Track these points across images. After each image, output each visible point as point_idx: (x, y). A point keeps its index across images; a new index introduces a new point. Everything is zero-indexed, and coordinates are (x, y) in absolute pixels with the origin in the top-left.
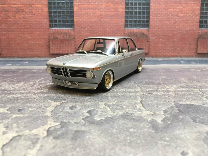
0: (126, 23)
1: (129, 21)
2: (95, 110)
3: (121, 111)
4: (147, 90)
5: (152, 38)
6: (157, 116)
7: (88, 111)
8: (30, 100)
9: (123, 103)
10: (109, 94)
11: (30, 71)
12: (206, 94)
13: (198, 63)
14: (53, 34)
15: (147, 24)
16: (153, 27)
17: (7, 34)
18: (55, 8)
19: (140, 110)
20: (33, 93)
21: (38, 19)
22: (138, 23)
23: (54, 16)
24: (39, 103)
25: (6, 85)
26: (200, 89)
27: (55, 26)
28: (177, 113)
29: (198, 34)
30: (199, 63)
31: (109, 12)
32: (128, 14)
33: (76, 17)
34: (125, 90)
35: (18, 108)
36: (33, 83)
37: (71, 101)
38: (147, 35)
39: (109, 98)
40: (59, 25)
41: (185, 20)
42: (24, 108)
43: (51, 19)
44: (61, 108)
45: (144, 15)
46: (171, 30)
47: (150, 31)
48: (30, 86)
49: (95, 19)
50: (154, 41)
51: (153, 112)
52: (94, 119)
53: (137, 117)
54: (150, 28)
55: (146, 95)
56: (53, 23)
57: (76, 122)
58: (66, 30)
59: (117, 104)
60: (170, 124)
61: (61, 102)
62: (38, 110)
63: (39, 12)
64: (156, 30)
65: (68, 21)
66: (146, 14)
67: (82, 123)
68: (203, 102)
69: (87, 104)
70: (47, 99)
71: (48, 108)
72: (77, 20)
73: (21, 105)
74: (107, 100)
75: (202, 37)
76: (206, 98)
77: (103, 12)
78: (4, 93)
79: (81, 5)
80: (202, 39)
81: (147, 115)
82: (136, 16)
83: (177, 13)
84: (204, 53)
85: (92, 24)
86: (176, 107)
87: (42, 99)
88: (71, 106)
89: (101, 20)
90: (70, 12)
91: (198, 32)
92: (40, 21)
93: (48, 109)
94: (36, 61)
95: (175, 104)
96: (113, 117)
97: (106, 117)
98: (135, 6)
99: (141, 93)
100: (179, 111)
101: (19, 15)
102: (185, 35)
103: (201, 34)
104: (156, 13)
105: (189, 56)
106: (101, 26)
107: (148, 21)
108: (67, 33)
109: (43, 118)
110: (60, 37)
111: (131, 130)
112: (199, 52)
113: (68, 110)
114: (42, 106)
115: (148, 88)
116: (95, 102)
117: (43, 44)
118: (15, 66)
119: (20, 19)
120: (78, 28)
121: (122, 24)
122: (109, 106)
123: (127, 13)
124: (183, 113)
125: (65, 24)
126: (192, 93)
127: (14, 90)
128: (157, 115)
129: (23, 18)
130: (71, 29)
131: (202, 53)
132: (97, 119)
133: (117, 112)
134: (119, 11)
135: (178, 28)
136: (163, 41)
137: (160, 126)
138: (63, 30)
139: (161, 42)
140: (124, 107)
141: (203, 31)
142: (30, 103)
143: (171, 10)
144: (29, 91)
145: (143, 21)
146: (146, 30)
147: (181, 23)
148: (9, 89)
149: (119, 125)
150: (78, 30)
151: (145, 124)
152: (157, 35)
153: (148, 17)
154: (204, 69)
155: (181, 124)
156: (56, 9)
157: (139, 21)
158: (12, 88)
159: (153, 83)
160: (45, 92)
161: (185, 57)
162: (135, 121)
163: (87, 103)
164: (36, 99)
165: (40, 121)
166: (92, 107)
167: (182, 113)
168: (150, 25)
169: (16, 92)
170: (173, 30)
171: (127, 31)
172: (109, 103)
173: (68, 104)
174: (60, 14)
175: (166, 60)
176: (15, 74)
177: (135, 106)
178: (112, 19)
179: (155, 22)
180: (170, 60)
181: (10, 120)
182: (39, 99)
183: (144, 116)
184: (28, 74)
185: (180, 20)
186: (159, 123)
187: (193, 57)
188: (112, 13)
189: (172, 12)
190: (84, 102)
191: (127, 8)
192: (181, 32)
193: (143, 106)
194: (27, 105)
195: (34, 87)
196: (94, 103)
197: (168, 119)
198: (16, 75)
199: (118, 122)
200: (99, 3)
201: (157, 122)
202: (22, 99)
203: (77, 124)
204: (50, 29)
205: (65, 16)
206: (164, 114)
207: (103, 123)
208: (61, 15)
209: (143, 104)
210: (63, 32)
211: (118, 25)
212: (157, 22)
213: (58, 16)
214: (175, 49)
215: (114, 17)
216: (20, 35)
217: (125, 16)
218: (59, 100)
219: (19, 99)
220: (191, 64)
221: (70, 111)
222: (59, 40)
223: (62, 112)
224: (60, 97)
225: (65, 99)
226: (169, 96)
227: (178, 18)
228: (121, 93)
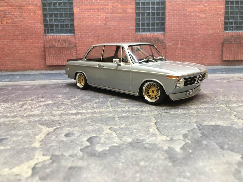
0: (137, 27)
1: (141, 24)
2: (97, 136)
3: (129, 137)
5: (169, 44)
6: (175, 143)
7: (88, 138)
8: (16, 125)
9: (134, 125)
10: (117, 114)
11: (21, 88)
12: (235, 111)
13: (223, 72)
14: (49, 42)
15: (162, 27)
16: (170, 31)
18: (50, 10)
19: (154, 135)
20: (21, 116)
21: (30, 24)
22: (152, 26)
23: (49, 19)
26: (228, 105)
27: (52, 32)
28: (200, 137)
29: (223, 38)
30: (224, 73)
31: (116, 14)
32: (140, 16)
33: (77, 21)
34: (136, 109)
36: (23, 102)
37: (68, 125)
38: (163, 40)
39: (116, 120)
40: (56, 30)
41: (207, 21)
42: (7, 137)
43: (45, 24)
44: (53, 136)
45: (159, 17)
46: (191, 34)
47: (167, 35)
48: (18, 107)
49: (100, 22)
50: (171, 47)
51: (170, 137)
52: (95, 149)
53: (150, 144)
54: (166, 32)
55: (161, 115)
56: (48, 28)
57: (71, 154)
58: (65, 36)
59: (125, 127)
60: (191, 153)
61: (55, 128)
62: (24, 139)
63: (31, 15)
64: (173, 34)
65: (68, 25)
66: (160, 15)
67: (80, 155)
68: (232, 121)
69: (87, 129)
70: (38, 124)
71: (37, 136)
72: (78, 24)
73: (3, 133)
74: (113, 123)
75: (228, 41)
76: (235, 116)
77: (109, 13)
79: (82, 5)
80: (228, 43)
81: (162, 141)
82: (150, 18)
83: (197, 13)
84: (231, 61)
85: (96, 28)
86: (199, 129)
87: (31, 123)
88: (67, 132)
89: (107, 23)
90: (69, 14)
91: (223, 36)
92: (32, 26)
93: (37, 137)
94: (29, 75)
95: (197, 126)
96: (119, 145)
97: (110, 145)
98: (148, 6)
99: (156, 113)
100: (202, 134)
101: (6, 19)
102: (208, 40)
103: (227, 38)
104: (173, 14)
105: (213, 65)
106: (108, 31)
107: (163, 24)
108: (67, 40)
109: (29, 150)
110: (58, 45)
111: (142, 163)
112: (224, 59)
113: (62, 138)
114: (29, 134)
116: (98, 126)
117: (38, 54)
118: (3, 82)
119: (7, 24)
120: (80, 34)
121: (132, 27)
122: (115, 131)
123: (138, 14)
124: (207, 137)
125: (63, 29)
126: (218, 110)
128: (176, 141)
129: (12, 23)
130: (70, 34)
131: (228, 60)
132: (99, 149)
133: (124, 139)
134: (128, 13)
135: (199, 31)
136: (182, 46)
137: (178, 156)
138: (61, 37)
139: (179, 49)
140: (134, 132)
141: (229, 34)
142: (15, 130)
143: (190, 9)
144: (16, 114)
145: (158, 24)
146: (162, 34)
147: (202, 25)
149: (126, 157)
150: (79, 36)
151: (160, 155)
152: (174, 41)
153: (164, 19)
154: (231, 80)
155: (205, 152)
156: (52, 12)
157: (153, 24)
160: (36, 115)
161: (209, 65)
162: (148, 150)
163: (88, 128)
164: (24, 125)
165: (25, 154)
166: (94, 132)
167: (206, 138)
168: (166, 28)
170: (193, 33)
171: (139, 36)
172: (116, 127)
173: (64, 130)
174: (58, 17)
176: (2, 92)
177: (147, 130)
178: (120, 22)
179: (172, 24)
182: (28, 124)
183: (159, 144)
184: (18, 92)
185: (201, 22)
186: (178, 152)
187: (217, 65)
188: (120, 15)
189: (191, 12)
190: (84, 126)
191: (137, 9)
192: (203, 36)
193: (158, 130)
194: (11, 132)
195: (23, 108)
196: (97, 127)
197: (188, 147)
199: (125, 153)
200: (104, 3)
201: (175, 151)
202: (6, 124)
203: (73, 157)
204: (45, 36)
205: (63, 19)
206: (183, 139)
207: (106, 154)
208: (59, 18)
209: (158, 126)
210: (61, 39)
211: (128, 29)
212: (174, 24)
213: (54, 19)
214: (196, 57)
215: (123, 19)
216: (8, 43)
217: (136, 18)
218: (52, 125)
219: (2, 124)
220: (216, 73)
221: (65, 139)
222: (56, 48)
223: (55, 141)
224: (54, 121)
225: (61, 124)
226: (189, 116)
227: (198, 20)
228: (131, 112)
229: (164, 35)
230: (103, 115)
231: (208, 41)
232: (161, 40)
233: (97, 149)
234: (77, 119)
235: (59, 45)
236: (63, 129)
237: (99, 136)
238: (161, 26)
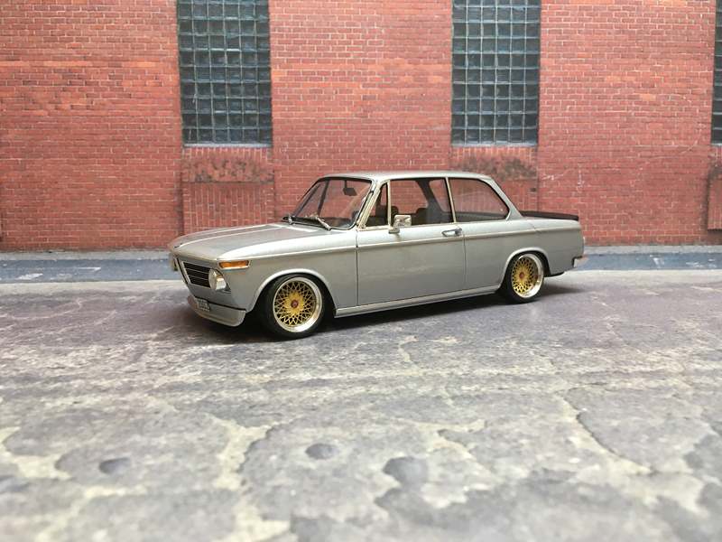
0: (456, 125)
1: (466, 118)
2: (412, 458)
3: (517, 463)
4: (581, 370)
5: (549, 177)
6: (671, 483)
7: (385, 463)
8: (139, 417)
9: (513, 424)
10: (443, 387)
11: (112, 300)
13: (710, 265)
14: (196, 166)
15: (528, 128)
16: (552, 139)
17: (27, 167)
18: (204, 72)
19: (589, 457)
20: (145, 387)
21: (140, 113)
22: (499, 125)
23: (200, 100)
24: (181, 432)
25: (30, 355)
27: (205, 136)
29: (710, 163)
30: (715, 266)
31: (396, 87)
32: (464, 95)
33: (279, 106)
34: (495, 371)
35: (97, 455)
36: (135, 346)
37: (303, 419)
38: (530, 166)
39: (448, 407)
40: (217, 131)
41: (661, 113)
42: (125, 455)
43: (186, 112)
44: (271, 454)
45: (521, 99)
46: (614, 151)
47: (542, 151)
48: (126, 358)
49: (347, 112)
50: (555, 187)
51: (649, 464)
52: (422, 500)
54: (540, 142)
55: (585, 392)
56: (195, 126)
57: (352, 515)
58: (244, 150)
59: (488, 430)
61: (267, 427)
62: (180, 462)
63: (145, 85)
64: (562, 148)
65: (252, 119)
66: (525, 94)
67: (381, 519)
69: (370, 433)
70: (207, 414)
71: (220, 452)
72: (282, 115)
73: (107, 442)
74: (443, 414)
77: (374, 86)
78: (30, 392)
79: (298, 61)
81: (628, 478)
82: (493, 100)
83: (632, 90)
85: (336, 128)
87: (185, 412)
88: (310, 442)
89: (369, 114)
90: (257, 87)
91: (709, 157)
92: (149, 118)
93: (222, 457)
94: (130, 263)
96: (496, 489)
97: (467, 489)
98: (488, 68)
99: (564, 385)
101: (72, 97)
102: (664, 167)
103: (719, 162)
104: (561, 90)
105: (680, 242)
106: (369, 137)
107: (533, 120)
108: (247, 162)
109: (210, 499)
110: (221, 176)
112: (713, 225)
113: (303, 460)
114: (192, 445)
115: (581, 363)
116: (398, 424)
117: (160, 200)
118: (51, 281)
119: (73, 111)
120: (287, 143)
121: (441, 128)
122: (460, 440)
123: (458, 90)
125: (238, 128)
127: (67, 379)
128: (669, 476)
129: (88, 108)
130: (259, 145)
132: (436, 499)
133: (503, 467)
134: (431, 85)
135: (639, 143)
136: (589, 186)
137: (703, 529)
138: (232, 151)
139: (580, 193)
140: (522, 445)
142: (142, 433)
143: (612, 79)
144: (126, 380)
145: (517, 120)
146: (529, 148)
147: (647, 125)
148: (48, 373)
149: (537, 529)
150: (285, 150)
151: (642, 523)
152: (565, 169)
153: (534, 104)
156: (208, 78)
157: (503, 120)
158: (56, 371)
159: (590, 343)
160: (189, 385)
161: (667, 243)
162: (595, 507)
163: (370, 430)
164: (165, 416)
165: (201, 513)
166: (395, 444)
168: (541, 131)
169: (76, 386)
170: (621, 148)
171: (461, 154)
172: (457, 429)
173: (298, 434)
174: (224, 93)
175: (600, 255)
176: (57, 311)
177: (562, 440)
178: (406, 112)
179: (558, 121)
180: (615, 254)
181: (75, 510)
182: (176, 415)
183: (623, 486)
184: (108, 312)
185: (644, 115)
186: (695, 514)
187: (692, 243)
188: (406, 92)
189: (617, 86)
190: (357, 424)
191: (458, 74)
192: (650, 157)
193: (597, 440)
194: (131, 440)
195: (143, 364)
196: (399, 429)
198: (61, 314)
199: (525, 515)
200: (360, 55)
202: (106, 414)
204: (185, 147)
205: (240, 100)
206: (691, 471)
207: (463, 517)
208: (227, 98)
209: (594, 429)
210: (232, 158)
211: (429, 133)
212: (564, 121)
213: (214, 99)
214: (630, 217)
215: (416, 104)
216: (73, 167)
217: (453, 101)
218: (254, 418)
219: (94, 414)
220: (688, 267)
221: (312, 465)
222: (214, 185)
223: (282, 472)
224: (254, 406)
225: (279, 414)
226: (674, 396)
227: (637, 109)
228: (484, 382)
229: (536, 150)
230: (399, 388)
231: (664, 171)
232: (526, 167)
233: (427, 499)
234: (325, 401)
235: (224, 175)
236: (294, 431)
237: (417, 456)
238: (527, 124)
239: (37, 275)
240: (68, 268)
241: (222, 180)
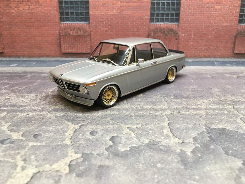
0: (151, 17)
1: (155, 14)
2: (118, 136)
3: (146, 138)
4: (175, 107)
5: (182, 35)
6: (186, 146)
7: (110, 137)
8: (45, 120)
9: (149, 125)
10: (133, 112)
11: (39, 75)
12: (241, 114)
13: (234, 65)
14: (65, 30)
15: (176, 18)
16: (184, 22)
17: (10, 29)
19: (167, 137)
20: (47, 110)
21: (46, 11)
22: (166, 16)
23: (65, 7)
24: (56, 125)
25: (14, 97)
26: (235, 106)
27: (67, 19)
28: (208, 141)
29: (237, 31)
30: (235, 65)
31: (132, 3)
32: (155, 6)
34: (150, 107)
35: (33, 132)
36: (45, 94)
37: (91, 122)
38: (176, 31)
39: (132, 119)
40: (71, 18)
41: (222, 13)
42: (40, 133)
43: (61, 11)
44: (80, 134)
45: (174, 7)
46: (205, 26)
47: (180, 26)
48: (42, 99)
49: (115, 11)
50: (184, 38)
51: (182, 140)
52: (118, 149)
53: (165, 147)
54: (180, 22)
55: (174, 115)
56: (64, 16)
57: (98, 153)
58: (80, 25)
59: (142, 127)
60: (200, 158)
61: (80, 125)
62: (55, 135)
63: (47, 1)
64: (187, 25)
65: (83, 13)
67: (106, 154)
68: (237, 125)
69: (109, 128)
70: (64, 120)
71: (66, 133)
73: (36, 128)
74: (131, 122)
75: (241, 34)
76: (241, 120)
77: (124, 2)
78: (14, 110)
80: (241, 36)
81: (175, 144)
82: (165, 8)
83: (213, 5)
84: (242, 54)
85: (111, 17)
86: (207, 132)
87: (58, 119)
88: (91, 130)
89: (122, 12)
90: (84, 2)
91: (237, 28)
92: (48, 13)
93: (67, 134)
95: (206, 129)
96: (138, 146)
97: (130, 146)
99: (169, 112)
100: (210, 138)
101: (23, 6)
103: (240, 30)
104: (188, 4)
105: (224, 57)
106: (122, 20)
107: (178, 15)
108: (81, 29)
109: (62, 147)
110: (73, 33)
111: (159, 165)
112: (236, 52)
113: (88, 136)
114: (59, 130)
115: (177, 104)
116: (117, 125)
117: (53, 41)
118: (21, 67)
119: (24, 11)
120: (94, 22)
121: (147, 17)
122: (133, 131)
123: (153, 4)
124: (215, 141)
125: (78, 17)
126: (226, 112)
127: (25, 106)
128: (187, 144)
129: (28, 9)
130: (85, 23)
131: (240, 53)
132: (122, 149)
133: (142, 140)
134: (144, 2)
135: (213, 23)
136: (195, 38)
137: (189, 160)
138: (76, 25)
139: (192, 40)
140: (150, 132)
141: (242, 27)
142: (45, 126)
144: (42, 107)
145: (172, 15)
146: (176, 25)
147: (217, 17)
148: (20, 104)
149: (145, 158)
150: (94, 24)
151: (173, 157)
152: (188, 32)
153: (179, 9)
154: (241, 75)
155: (212, 157)
157: (168, 15)
158: (22, 103)
159: (182, 97)
160: (60, 109)
161: (220, 57)
162: (163, 153)
163: (109, 127)
164: (52, 120)
165: (59, 151)
166: (114, 132)
167: (213, 142)
168: (180, 19)
169: (27, 109)
170: (207, 25)
171: (153, 26)
172: (133, 127)
173: (88, 127)
174: (73, 4)
175: (197, 61)
177: (162, 131)
178: (135, 12)
179: (186, 15)
180: (202, 61)
181: (26, 150)
182: (55, 120)
183: (173, 146)
184: (38, 81)
185: (216, 13)
186: (189, 155)
187: (228, 58)
188: (135, 4)
189: (207, 3)
190: (106, 124)
192: (217, 28)
193: (171, 132)
194: (42, 128)
195: (47, 101)
196: (117, 126)
197: (198, 151)
198: (23, 81)
199: (144, 154)
201: (187, 155)
202: (36, 119)
203: (100, 156)
204: (61, 23)
205: (79, 7)
206: (193, 142)
207: (127, 154)
208: (74, 6)
210: (76, 27)
211: (142, 19)
212: (188, 15)
213: (70, 7)
214: (208, 49)
215: (138, 9)
216: (25, 30)
217: (151, 8)
218: (77, 122)
219: (33, 119)
220: (226, 66)
221: (91, 137)
222: (71, 36)
223: (82, 139)
224: (78, 117)
225: (84, 121)
227: (213, 11)
228: (146, 111)
229: (178, 25)
230: (120, 112)
231: (221, 33)
232: (175, 31)
233: (119, 149)
234: (98, 116)
235: (74, 33)
236: (87, 126)
237: (120, 136)
238: (176, 16)
239: (16, 65)
240: (25, 63)
241: (73, 34)
